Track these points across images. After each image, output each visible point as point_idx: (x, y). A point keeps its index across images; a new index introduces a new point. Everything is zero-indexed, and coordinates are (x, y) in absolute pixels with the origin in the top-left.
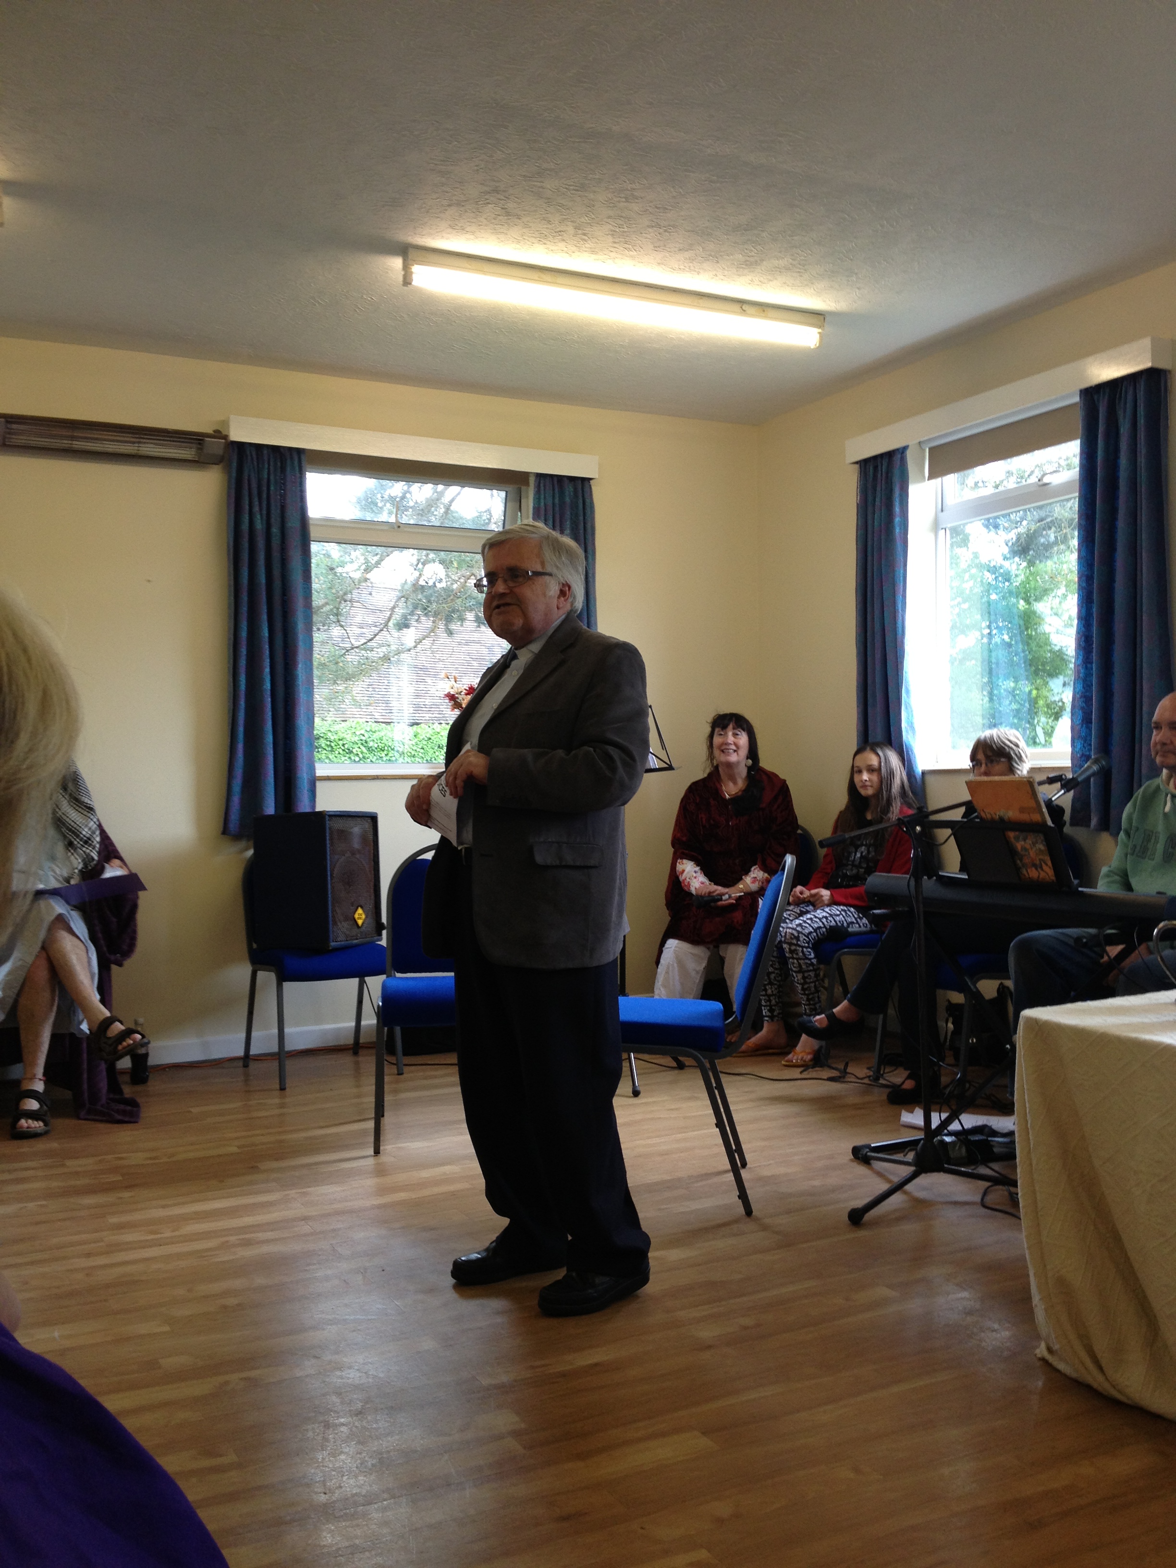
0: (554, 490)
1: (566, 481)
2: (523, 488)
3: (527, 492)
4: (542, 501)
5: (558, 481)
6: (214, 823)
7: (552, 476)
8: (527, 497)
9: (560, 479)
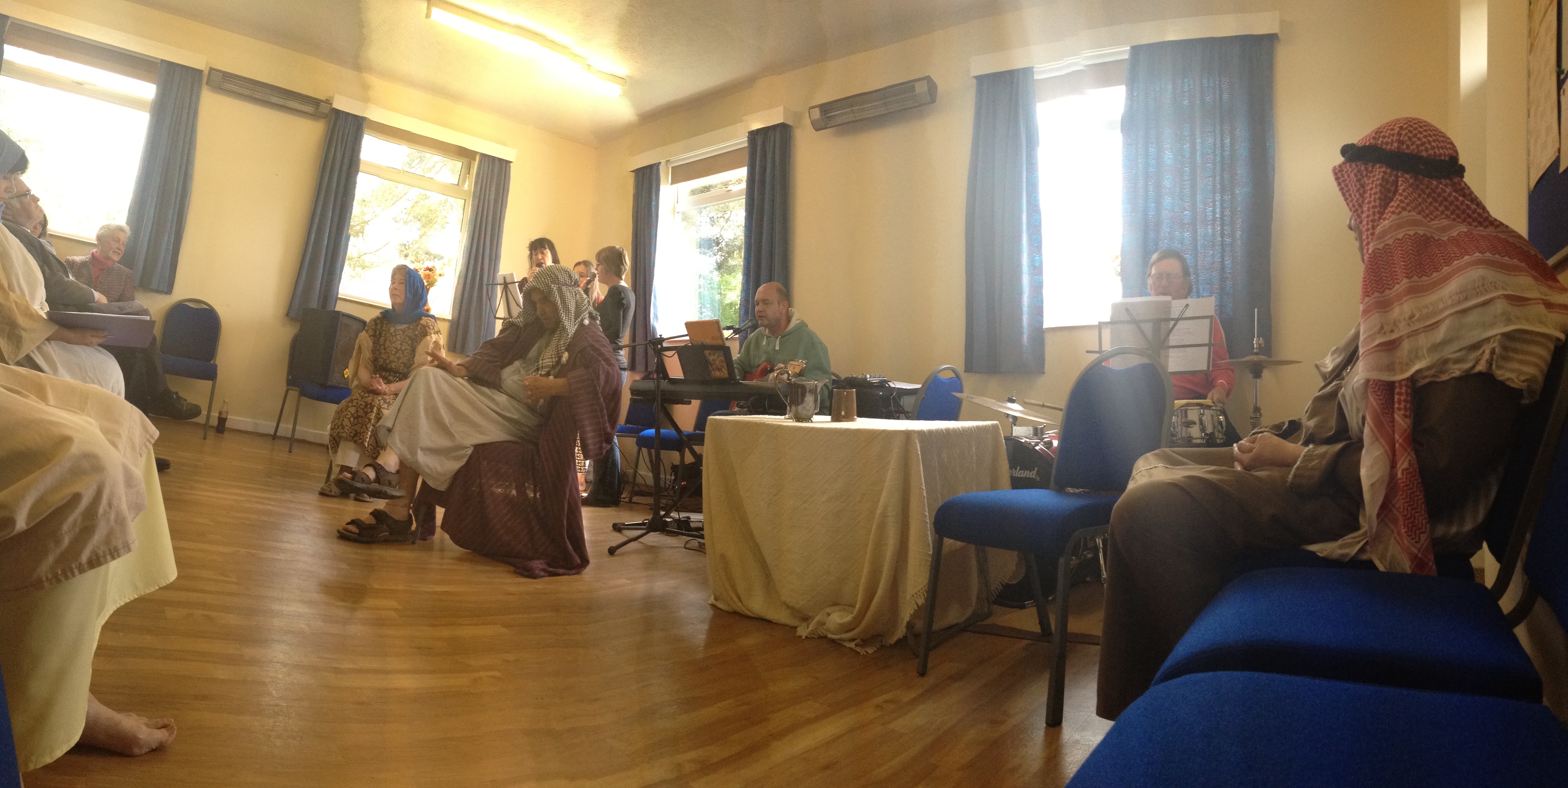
0: (489, 163)
1: (497, 162)
2: (472, 162)
3: (474, 164)
4: (482, 167)
5: (493, 159)
6: (282, 311)
7: (489, 156)
8: (474, 168)
9: (494, 158)
